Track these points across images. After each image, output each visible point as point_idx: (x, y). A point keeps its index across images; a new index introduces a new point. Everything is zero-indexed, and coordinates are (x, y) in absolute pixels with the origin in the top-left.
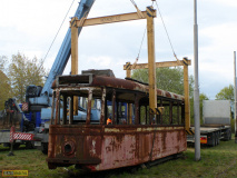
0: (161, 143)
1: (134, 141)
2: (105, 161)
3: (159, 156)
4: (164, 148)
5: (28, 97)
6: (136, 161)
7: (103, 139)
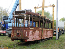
0: (46, 34)
1: (39, 32)
2: (30, 38)
3: (46, 38)
4: (47, 35)
5: (4, 19)
6: (39, 39)
7: (29, 31)
